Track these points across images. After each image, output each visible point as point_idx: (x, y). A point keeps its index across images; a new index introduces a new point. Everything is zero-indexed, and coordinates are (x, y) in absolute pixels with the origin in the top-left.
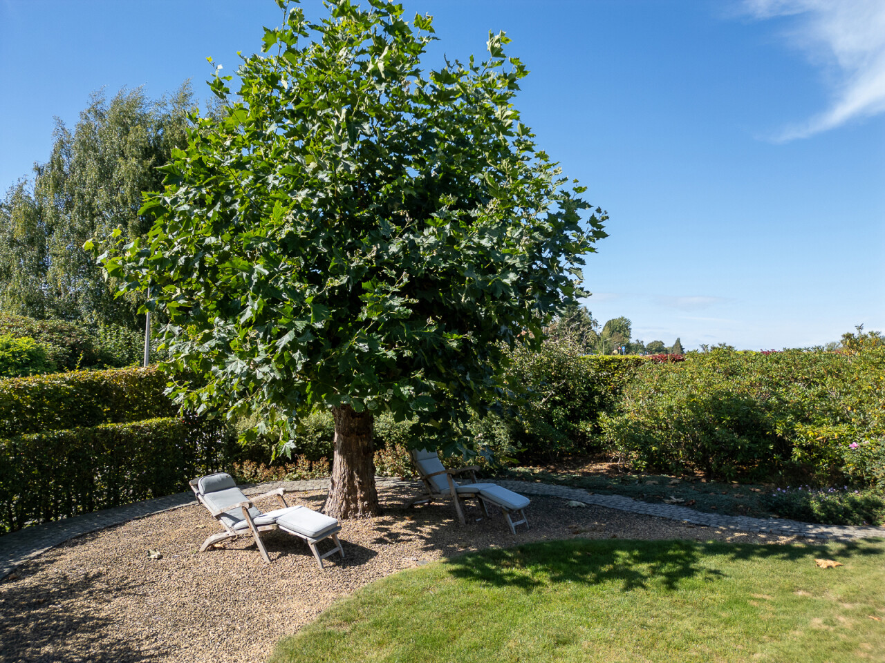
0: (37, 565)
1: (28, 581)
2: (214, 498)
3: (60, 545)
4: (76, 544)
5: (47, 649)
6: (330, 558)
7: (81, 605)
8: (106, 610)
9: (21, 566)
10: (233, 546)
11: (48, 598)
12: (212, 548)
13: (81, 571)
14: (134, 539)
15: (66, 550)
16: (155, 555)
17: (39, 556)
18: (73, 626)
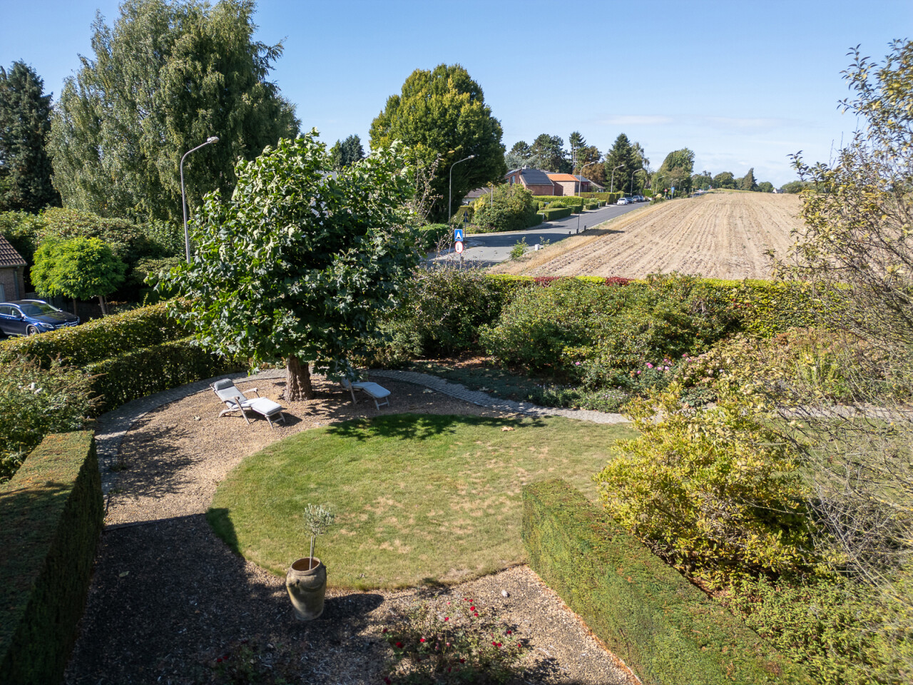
0: (143, 422)
1: (141, 430)
2: (223, 393)
3: (152, 411)
4: (159, 411)
5: (156, 458)
6: (278, 423)
7: (166, 441)
8: (177, 444)
9: (136, 422)
10: (235, 415)
11: (151, 439)
12: (224, 415)
13: (164, 426)
14: (188, 409)
15: (155, 414)
16: (197, 418)
17: (142, 417)
18: (164, 450)
